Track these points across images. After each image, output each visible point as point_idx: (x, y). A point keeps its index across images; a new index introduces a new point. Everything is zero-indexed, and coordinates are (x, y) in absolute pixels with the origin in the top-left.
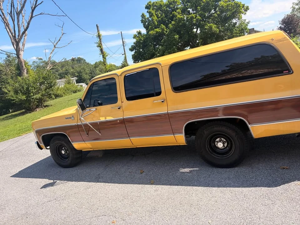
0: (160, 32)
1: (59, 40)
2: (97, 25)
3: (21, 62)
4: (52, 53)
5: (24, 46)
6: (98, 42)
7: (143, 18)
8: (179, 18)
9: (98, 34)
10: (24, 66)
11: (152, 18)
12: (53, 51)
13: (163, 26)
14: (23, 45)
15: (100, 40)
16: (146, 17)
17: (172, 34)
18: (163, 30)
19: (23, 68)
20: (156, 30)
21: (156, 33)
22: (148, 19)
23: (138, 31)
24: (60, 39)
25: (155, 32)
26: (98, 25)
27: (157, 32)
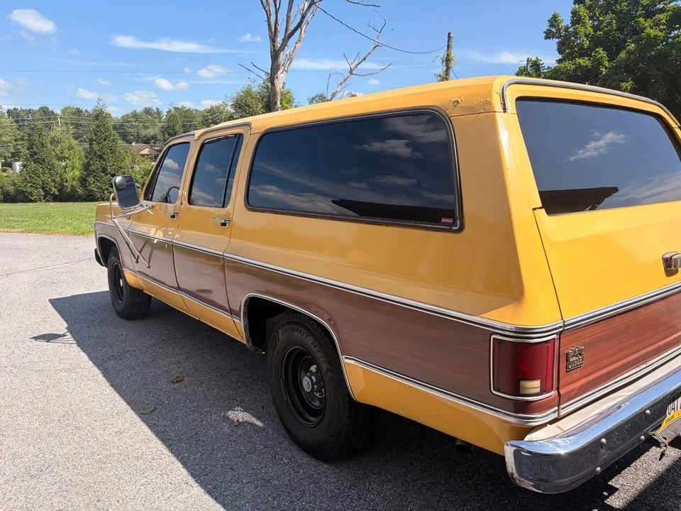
0: (586, 66)
1: (364, 59)
2: (449, 34)
3: (275, 94)
4: (341, 84)
5: (290, 63)
6: (442, 74)
7: (552, 26)
8: (649, 35)
9: (448, 55)
10: (279, 103)
11: (576, 29)
12: (345, 80)
13: (601, 53)
14: (290, 59)
15: (448, 68)
16: (563, 24)
17: (617, 77)
18: (599, 63)
19: (277, 107)
20: (578, 60)
21: (576, 69)
22: (567, 29)
23: (534, 59)
24: (367, 56)
25: (574, 66)
26: (451, 35)
27: (579, 67)
